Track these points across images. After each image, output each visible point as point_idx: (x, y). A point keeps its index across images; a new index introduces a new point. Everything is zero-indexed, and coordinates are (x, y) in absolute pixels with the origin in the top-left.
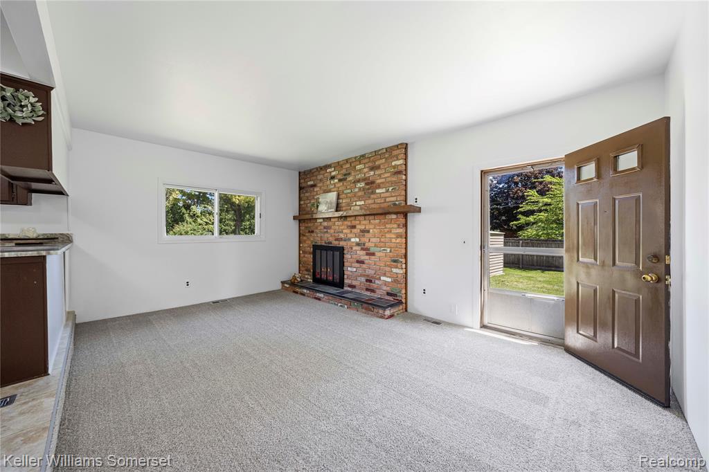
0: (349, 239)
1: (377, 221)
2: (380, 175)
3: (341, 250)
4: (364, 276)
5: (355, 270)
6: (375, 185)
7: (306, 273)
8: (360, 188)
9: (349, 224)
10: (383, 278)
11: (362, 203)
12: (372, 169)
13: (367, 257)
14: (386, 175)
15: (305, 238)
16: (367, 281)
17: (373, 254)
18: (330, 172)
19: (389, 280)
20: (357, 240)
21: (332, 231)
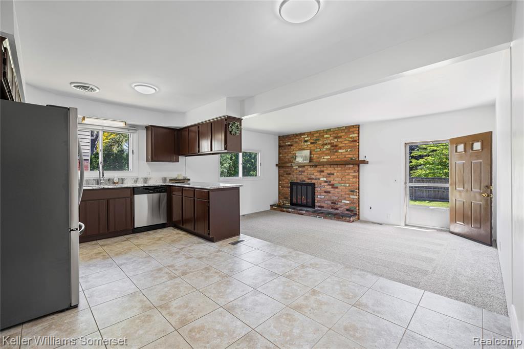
0: (319, 179)
1: (339, 168)
2: (341, 142)
3: (313, 185)
4: (330, 200)
5: (323, 197)
6: (337, 147)
7: (285, 200)
8: (327, 149)
9: (319, 169)
10: (343, 201)
11: (329, 157)
12: (336, 138)
13: (333, 189)
14: (346, 142)
15: (283, 178)
16: (332, 203)
17: (337, 188)
18: (304, 138)
19: (348, 202)
20: (325, 179)
21: (305, 174)
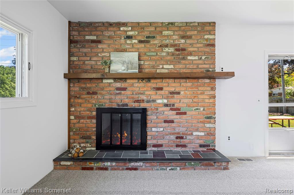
0: (154, 101)
1: (189, 84)
2: (192, 45)
3: (144, 112)
4: (173, 134)
5: (162, 129)
6: (186, 52)
8: (168, 53)
9: (154, 86)
10: (195, 133)
11: (172, 66)
12: (183, 37)
13: (178, 116)
14: (198, 45)
15: (80, 101)
16: (177, 138)
17: (185, 113)
18: (126, 31)
19: (202, 134)
20: (165, 101)
21: (128, 92)
